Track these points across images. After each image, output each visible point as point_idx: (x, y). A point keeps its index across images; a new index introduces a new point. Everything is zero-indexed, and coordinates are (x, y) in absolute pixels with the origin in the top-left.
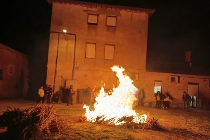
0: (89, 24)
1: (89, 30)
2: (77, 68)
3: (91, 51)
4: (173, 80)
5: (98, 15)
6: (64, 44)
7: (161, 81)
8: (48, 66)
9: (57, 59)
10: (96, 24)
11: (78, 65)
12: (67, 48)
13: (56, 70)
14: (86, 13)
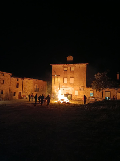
0: (64, 71)
1: (64, 73)
3: (66, 81)
5: (67, 67)
6: (56, 79)
8: (52, 87)
9: (54, 84)
10: (67, 71)
11: (61, 86)
12: (57, 80)
13: (54, 88)
14: (63, 67)
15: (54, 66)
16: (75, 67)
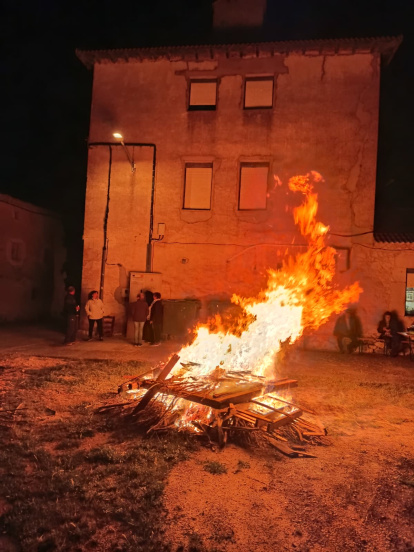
0: (192, 108)
1: (191, 128)
2: (161, 238)
5: (217, 81)
6: (123, 172)
8: (85, 238)
9: (107, 216)
10: (212, 108)
11: (162, 233)
12: (133, 183)
13: (104, 248)
14: (182, 80)
15: (108, 72)
16: (282, 79)
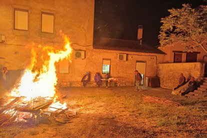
2: (3, 42)
4: (121, 58)
7: (110, 60)
